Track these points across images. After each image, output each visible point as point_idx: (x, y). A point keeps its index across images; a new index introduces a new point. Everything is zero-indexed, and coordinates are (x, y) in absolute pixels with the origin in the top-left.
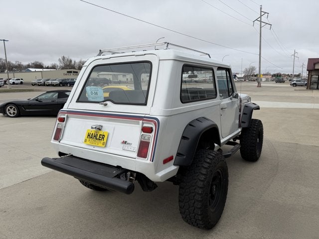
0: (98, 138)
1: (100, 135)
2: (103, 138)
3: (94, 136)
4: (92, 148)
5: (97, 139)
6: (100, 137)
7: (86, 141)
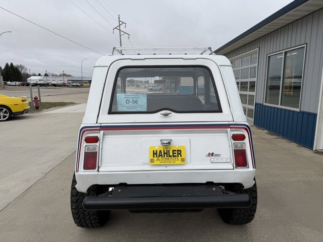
0: (171, 154)
1: (173, 151)
2: (180, 154)
3: (164, 153)
4: (164, 168)
5: (170, 156)
6: (173, 153)
7: (152, 161)
